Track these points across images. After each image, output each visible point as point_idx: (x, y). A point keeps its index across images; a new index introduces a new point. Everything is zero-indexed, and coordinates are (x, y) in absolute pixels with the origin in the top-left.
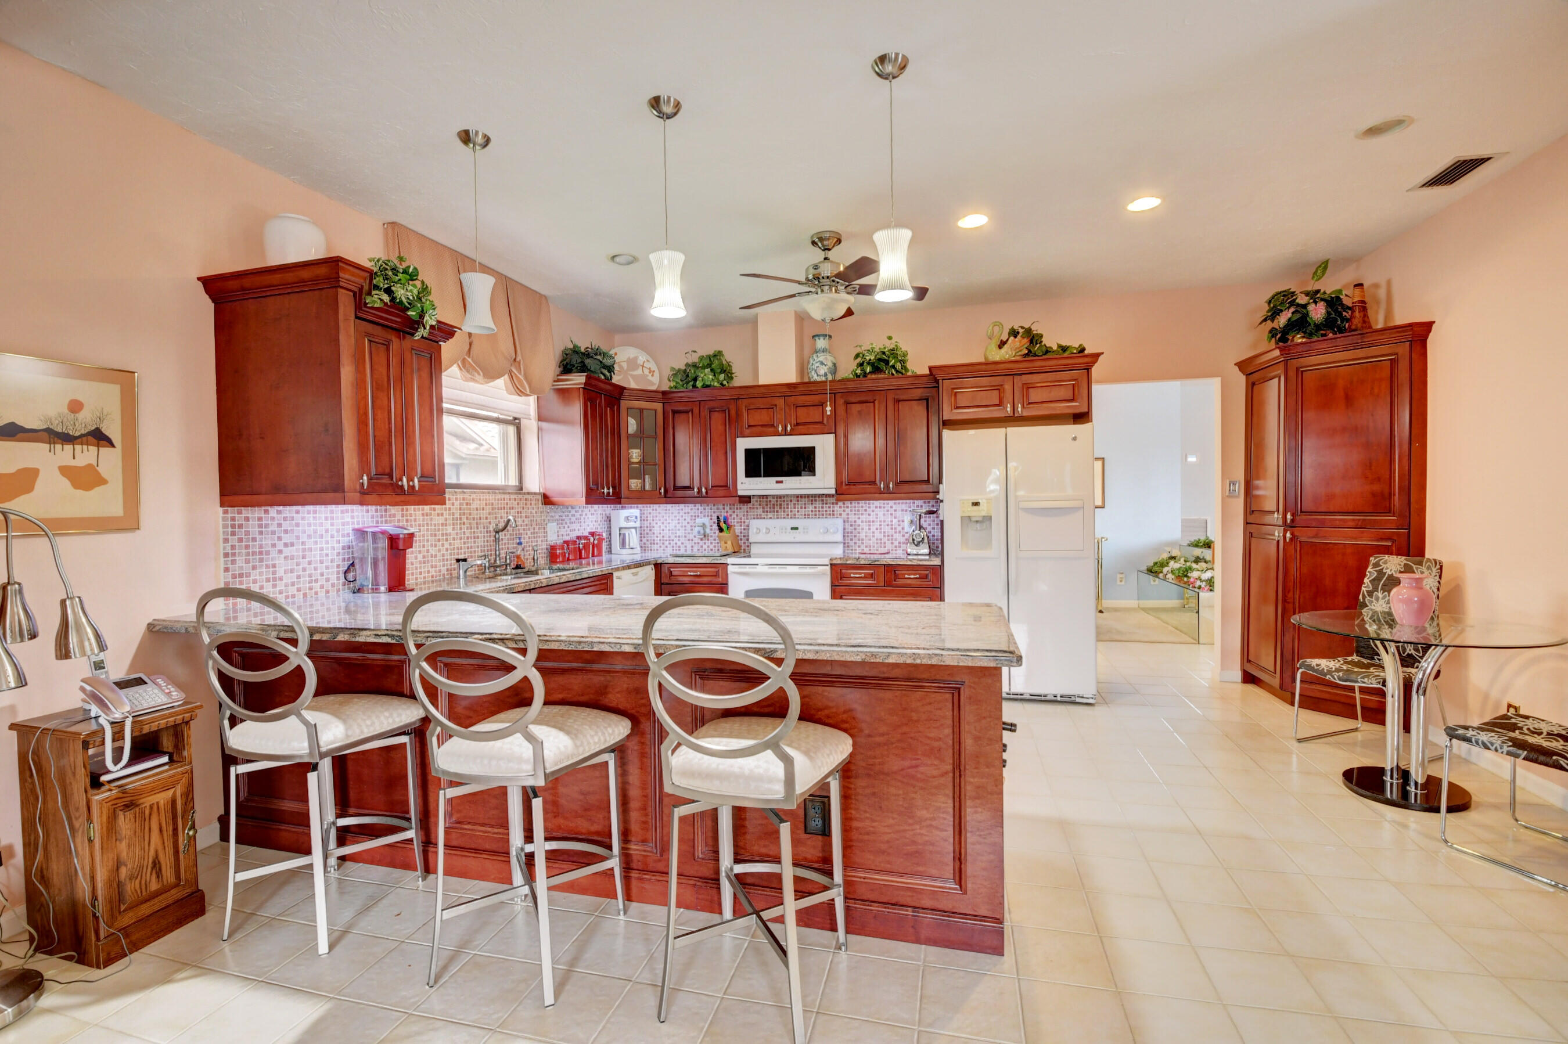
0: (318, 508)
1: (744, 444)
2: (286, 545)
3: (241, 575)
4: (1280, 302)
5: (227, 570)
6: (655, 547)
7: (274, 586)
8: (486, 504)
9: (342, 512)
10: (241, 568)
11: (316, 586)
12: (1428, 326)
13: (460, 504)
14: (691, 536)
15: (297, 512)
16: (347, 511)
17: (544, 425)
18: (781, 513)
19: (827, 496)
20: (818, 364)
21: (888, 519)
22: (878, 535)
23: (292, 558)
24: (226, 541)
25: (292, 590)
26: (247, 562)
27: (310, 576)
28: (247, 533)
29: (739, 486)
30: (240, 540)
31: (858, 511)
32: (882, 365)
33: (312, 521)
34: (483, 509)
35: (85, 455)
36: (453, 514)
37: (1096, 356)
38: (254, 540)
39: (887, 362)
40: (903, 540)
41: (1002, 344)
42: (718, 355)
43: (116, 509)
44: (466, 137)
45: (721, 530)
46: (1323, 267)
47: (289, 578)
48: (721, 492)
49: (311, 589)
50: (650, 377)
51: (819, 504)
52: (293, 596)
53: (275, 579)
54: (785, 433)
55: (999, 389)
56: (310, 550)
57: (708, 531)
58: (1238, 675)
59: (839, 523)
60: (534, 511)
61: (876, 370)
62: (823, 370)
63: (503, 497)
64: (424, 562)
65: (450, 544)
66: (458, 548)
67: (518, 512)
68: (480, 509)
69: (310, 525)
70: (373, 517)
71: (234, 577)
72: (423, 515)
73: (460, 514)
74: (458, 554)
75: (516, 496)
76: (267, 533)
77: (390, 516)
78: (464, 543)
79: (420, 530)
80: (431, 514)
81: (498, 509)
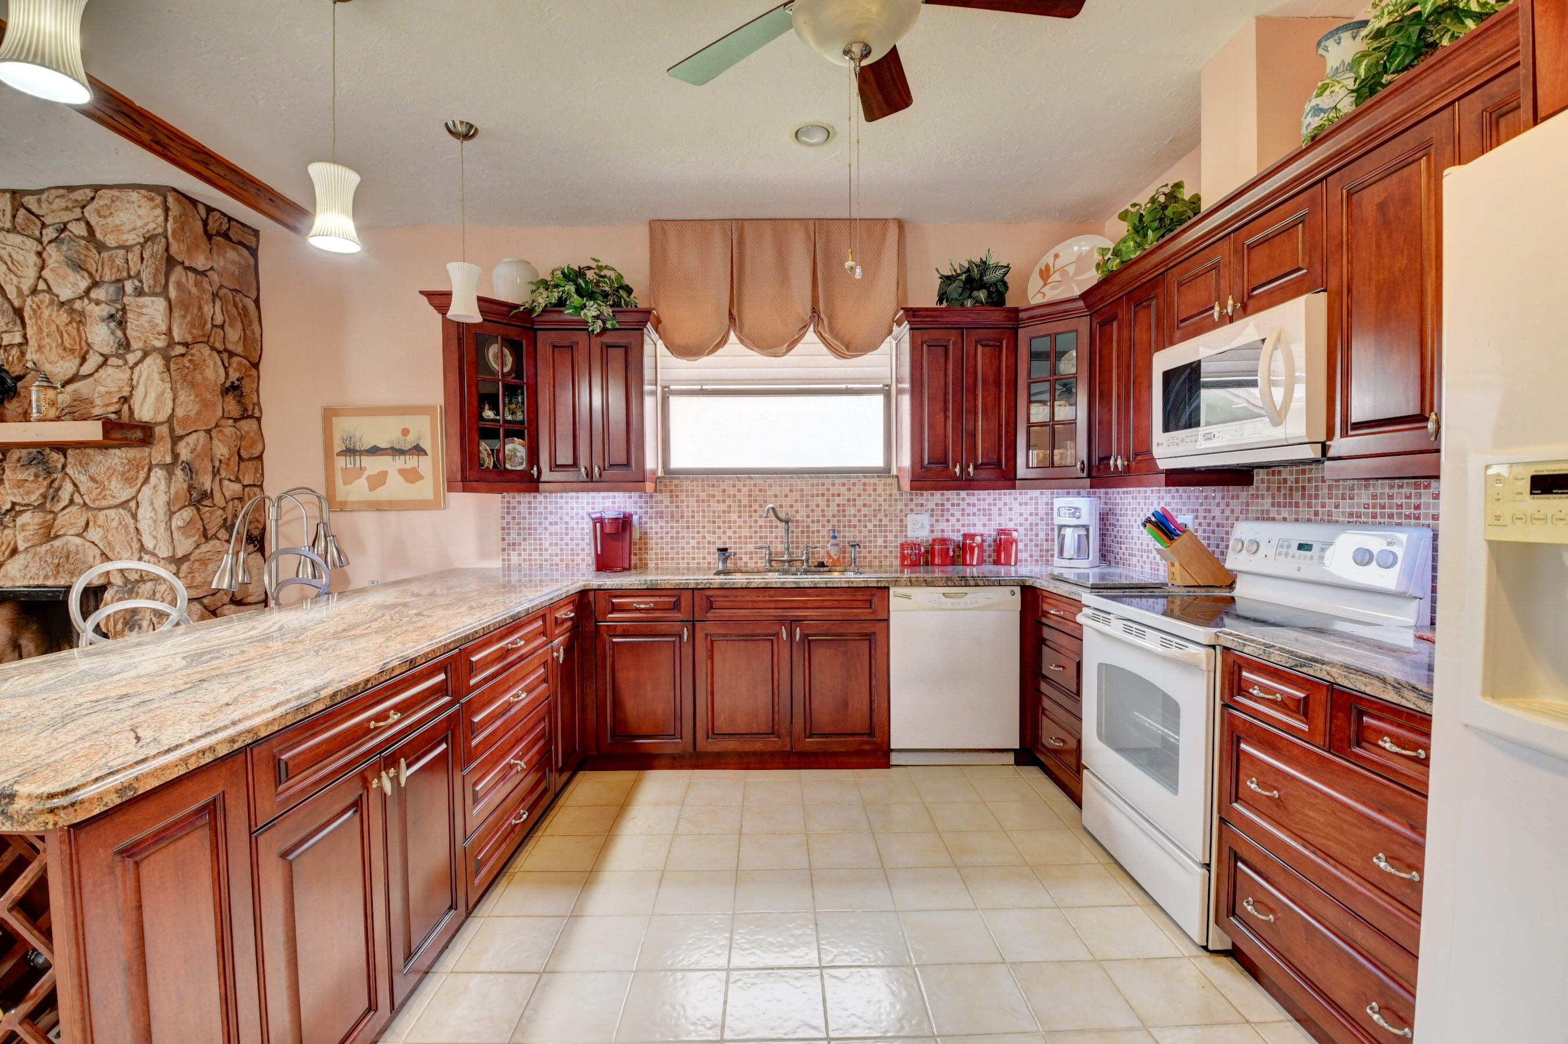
0: (580, 494)
1: (1163, 361)
2: (551, 524)
3: (514, 544)
5: (503, 539)
7: (541, 555)
8: (791, 491)
9: (603, 498)
10: (514, 539)
11: (578, 559)
13: (750, 490)
15: (561, 498)
16: (608, 498)
23: (556, 534)
24: (503, 518)
25: (557, 560)
26: (519, 534)
27: (572, 550)
28: (519, 513)
29: (1157, 452)
30: (514, 518)
33: (575, 505)
34: (786, 496)
35: (412, 462)
36: (740, 501)
38: (524, 518)
43: (429, 495)
47: (553, 550)
49: (573, 560)
52: (557, 565)
53: (541, 550)
56: (572, 528)
60: (881, 499)
63: (820, 481)
64: (698, 548)
65: (735, 532)
66: (746, 537)
67: (849, 500)
68: (781, 496)
69: (572, 509)
70: (636, 502)
71: (509, 545)
72: (698, 501)
73: (750, 501)
74: (746, 543)
75: (844, 481)
76: (536, 514)
77: (656, 502)
78: (756, 532)
79: (693, 517)
80: (709, 501)
81: (812, 496)
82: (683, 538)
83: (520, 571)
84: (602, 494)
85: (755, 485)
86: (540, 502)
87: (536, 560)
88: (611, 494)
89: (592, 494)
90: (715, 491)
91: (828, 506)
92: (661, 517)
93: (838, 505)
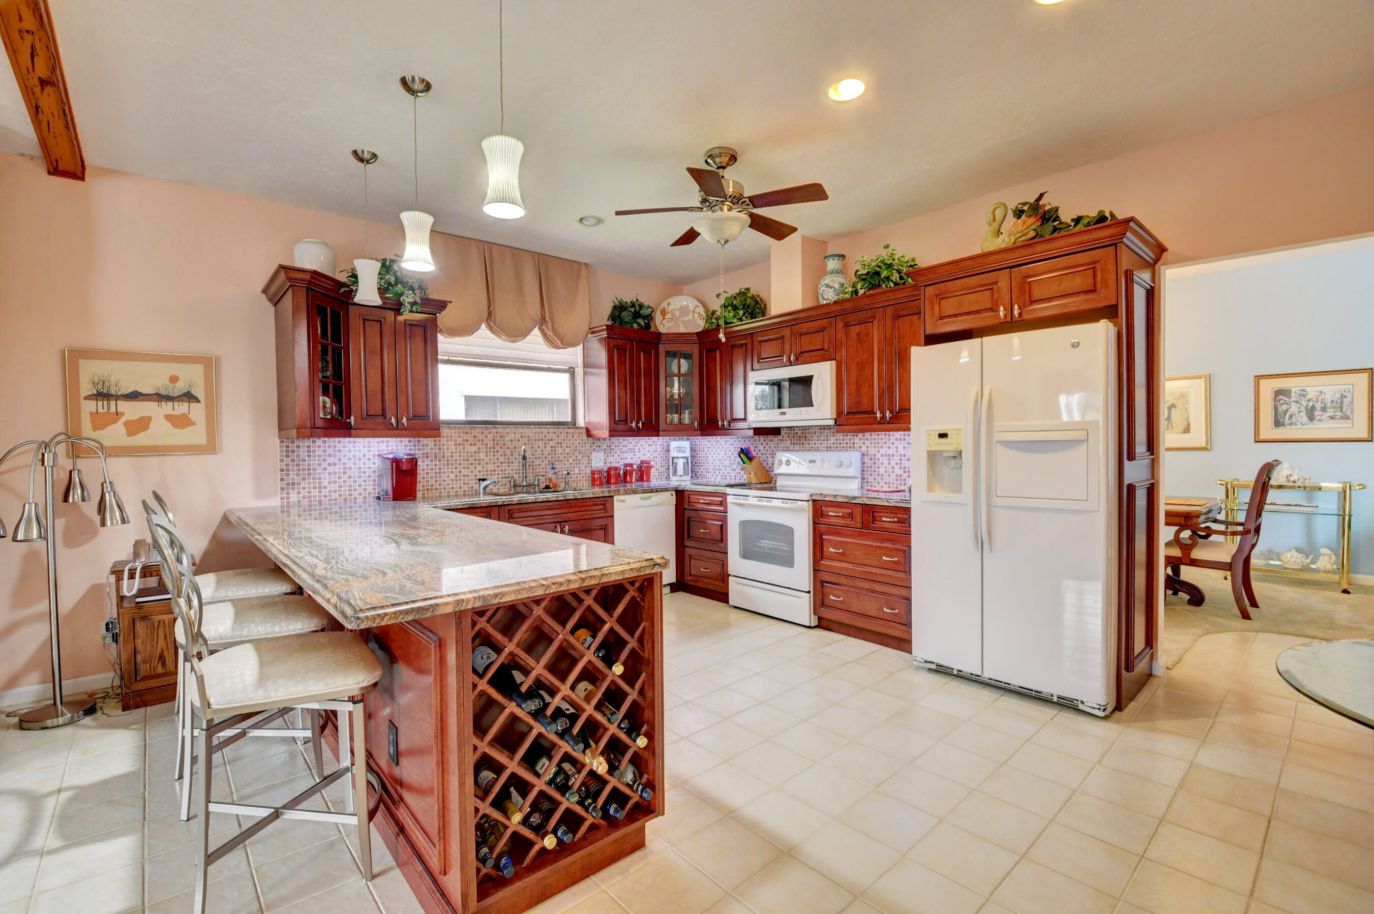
2: (330, 465)
3: (293, 483)
5: (282, 480)
7: (320, 492)
8: (522, 437)
9: (378, 442)
10: (293, 478)
11: (355, 494)
13: (494, 437)
15: (340, 442)
16: (383, 442)
18: (806, 446)
20: (824, 288)
23: (335, 473)
24: (282, 461)
26: (298, 475)
27: (350, 486)
28: (299, 456)
30: (293, 460)
31: (878, 443)
32: (875, 279)
33: (352, 449)
34: (519, 441)
35: (181, 408)
36: (486, 444)
38: (304, 460)
39: (879, 275)
41: (998, 226)
42: (745, 292)
43: (202, 440)
44: (357, 156)
45: (743, 461)
47: (332, 487)
49: (350, 495)
50: (699, 321)
52: (336, 500)
53: (320, 487)
54: (790, 363)
55: (990, 287)
56: (350, 468)
59: (855, 456)
60: (577, 442)
61: (871, 284)
63: (540, 430)
64: (456, 480)
65: (483, 467)
66: (491, 471)
67: (558, 443)
68: (515, 441)
69: (350, 451)
70: (406, 446)
71: (288, 484)
72: (455, 445)
73: (494, 444)
74: (491, 475)
75: (555, 430)
76: (315, 456)
77: (423, 445)
78: (498, 467)
79: (452, 456)
80: (464, 444)
81: (535, 440)
82: (444, 473)
83: (300, 506)
84: (377, 439)
85: (497, 433)
86: (319, 446)
87: (315, 496)
88: (385, 439)
89: (367, 439)
90: (468, 436)
91: (545, 447)
92: (427, 457)
93: (552, 447)
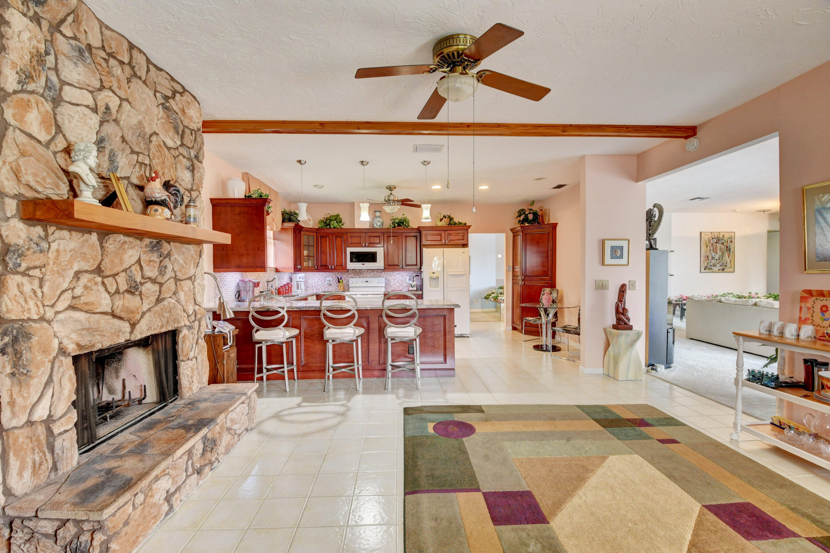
1: (349, 250)
4: (521, 212)
6: (309, 289)
9: (235, 274)
12: (557, 224)
14: (324, 285)
17: (276, 241)
18: (361, 276)
19: (380, 269)
20: (377, 222)
21: (401, 278)
22: (397, 284)
27: (229, 296)
29: (348, 266)
31: (391, 275)
32: (401, 224)
37: (470, 226)
39: (403, 223)
40: (406, 285)
41: (441, 220)
42: (338, 215)
44: (299, 162)
45: (339, 282)
46: (533, 202)
48: (340, 267)
50: (309, 222)
51: (375, 273)
54: (365, 246)
55: (440, 235)
56: (229, 287)
57: (331, 282)
58: (511, 328)
59: (383, 279)
61: (399, 225)
62: (379, 224)
